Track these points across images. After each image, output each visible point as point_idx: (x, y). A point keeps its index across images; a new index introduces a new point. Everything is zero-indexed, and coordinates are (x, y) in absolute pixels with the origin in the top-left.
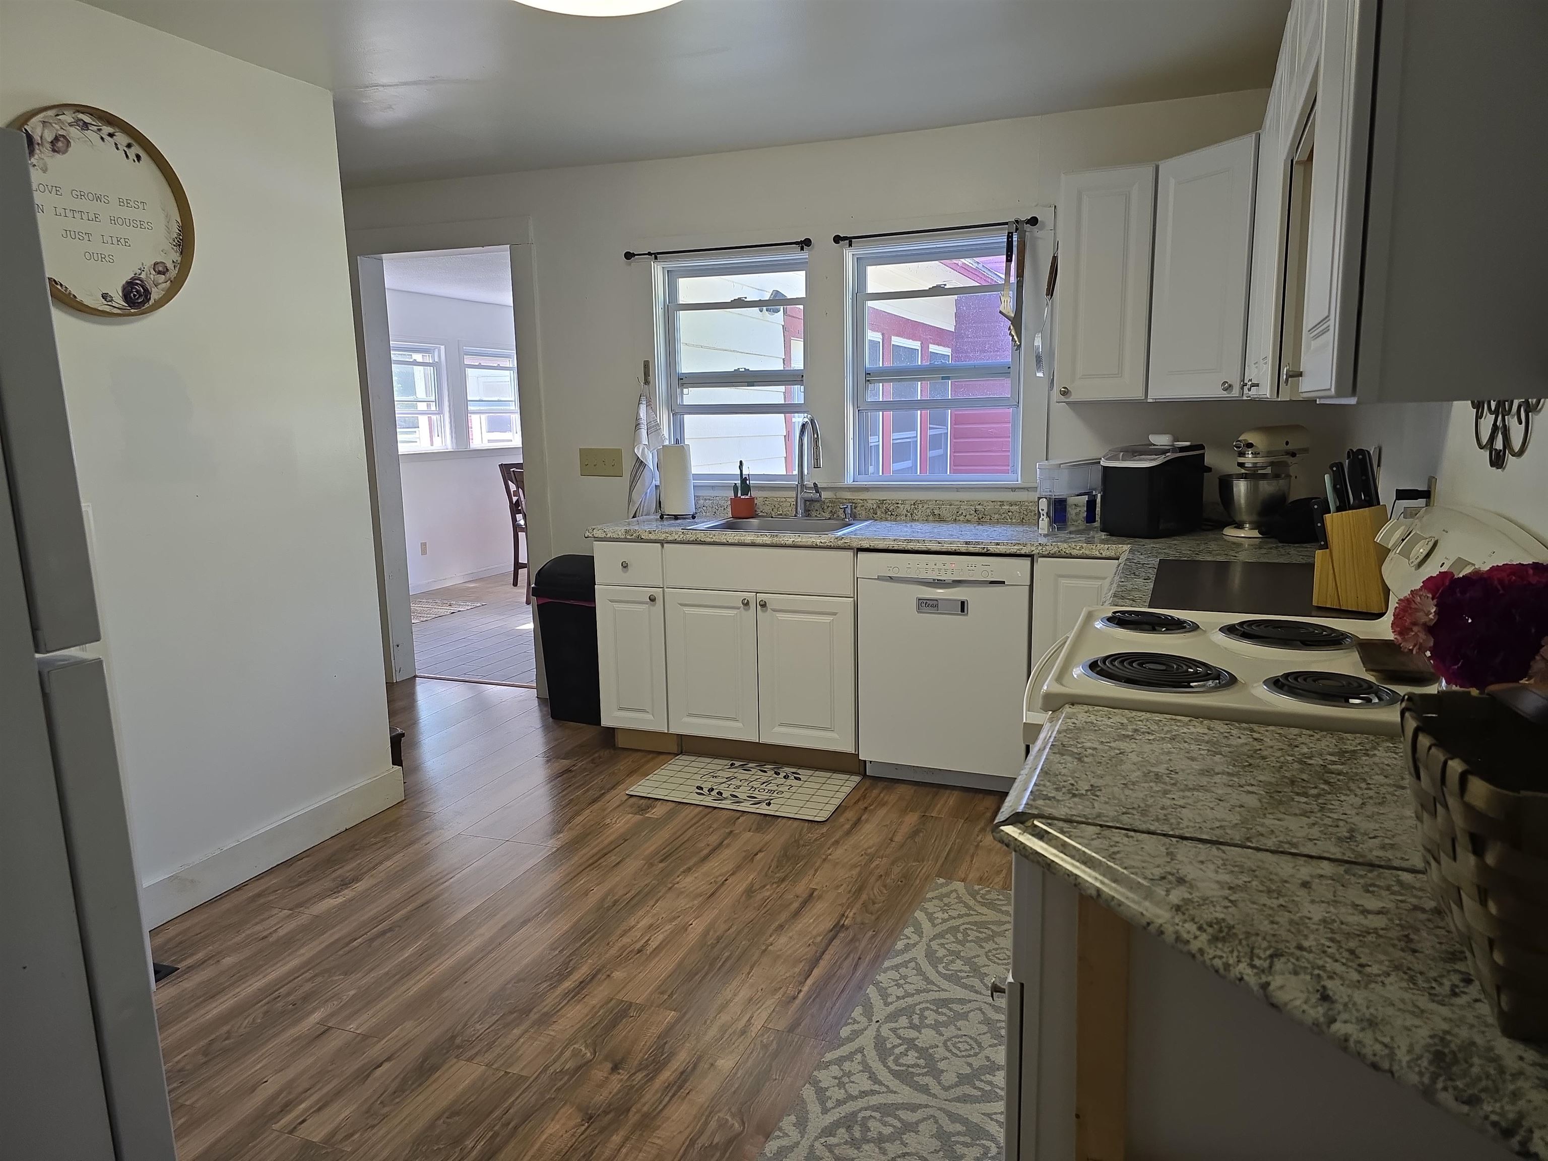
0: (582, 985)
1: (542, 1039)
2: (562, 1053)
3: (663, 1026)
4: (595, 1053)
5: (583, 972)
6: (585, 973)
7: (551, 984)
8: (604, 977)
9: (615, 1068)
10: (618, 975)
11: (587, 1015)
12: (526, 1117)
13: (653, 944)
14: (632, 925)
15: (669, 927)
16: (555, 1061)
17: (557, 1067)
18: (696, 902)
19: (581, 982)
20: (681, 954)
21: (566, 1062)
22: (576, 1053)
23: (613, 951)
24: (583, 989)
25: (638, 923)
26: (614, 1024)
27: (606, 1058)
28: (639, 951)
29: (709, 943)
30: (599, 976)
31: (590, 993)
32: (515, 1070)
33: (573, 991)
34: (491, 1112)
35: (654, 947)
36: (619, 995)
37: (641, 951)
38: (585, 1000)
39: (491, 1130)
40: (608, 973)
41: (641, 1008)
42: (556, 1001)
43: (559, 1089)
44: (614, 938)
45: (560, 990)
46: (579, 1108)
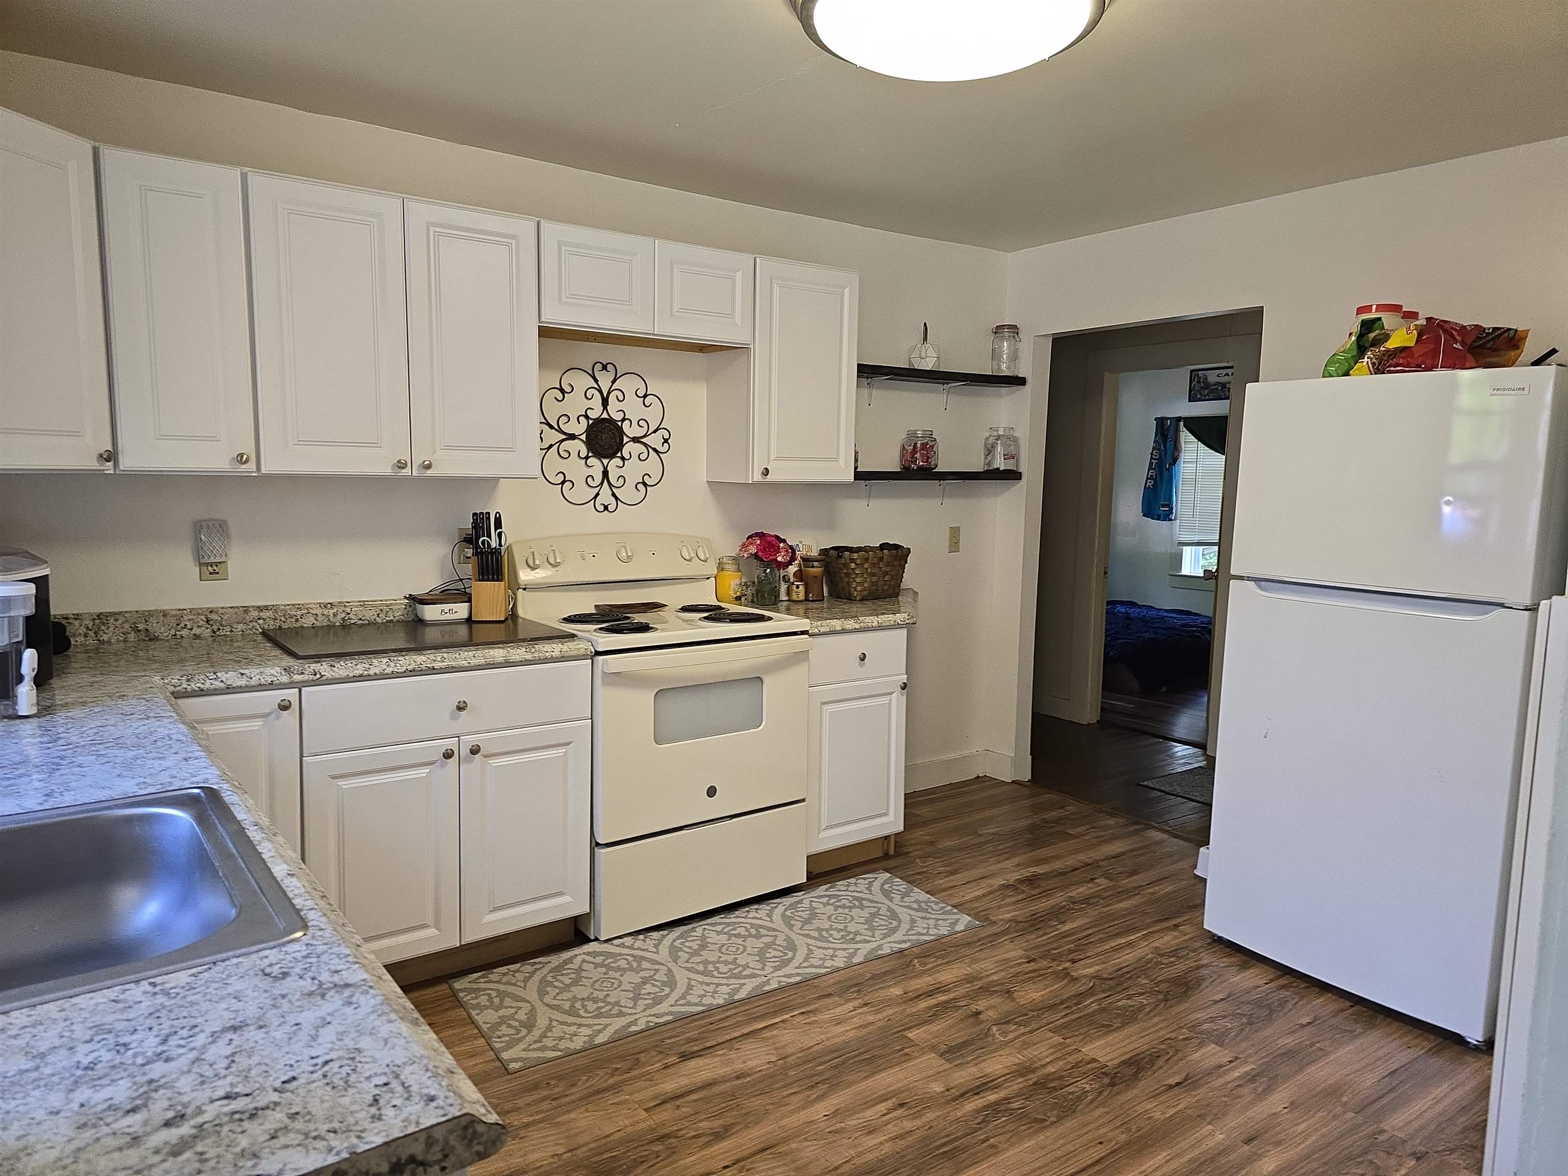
0: (978, 1091)
1: (1029, 1055)
2: (1016, 1038)
3: (926, 1027)
4: (988, 1029)
5: (971, 1105)
6: (969, 1103)
7: (1009, 1103)
8: (953, 1091)
9: (978, 1013)
10: (937, 1088)
11: (984, 1060)
12: (1052, 1007)
13: (882, 1107)
14: (890, 1143)
15: (852, 1122)
16: (1023, 1034)
17: (1023, 1030)
18: (794, 1146)
19: (977, 1094)
20: (863, 1085)
21: (1014, 1031)
22: (1005, 1033)
23: (930, 1116)
24: (978, 1087)
25: (881, 1143)
26: (964, 1045)
27: (982, 1022)
28: (902, 1105)
29: (827, 1086)
30: (957, 1094)
31: (973, 1080)
32: (1058, 1039)
33: (989, 1088)
34: (1079, 1018)
35: (884, 1104)
36: (947, 1067)
37: (900, 1104)
38: (981, 1075)
39: (1079, 1008)
40: (947, 1093)
41: (933, 1048)
42: (1009, 1084)
43: (1025, 1015)
44: (920, 1133)
45: (1002, 1094)
46: (1013, 1000)
